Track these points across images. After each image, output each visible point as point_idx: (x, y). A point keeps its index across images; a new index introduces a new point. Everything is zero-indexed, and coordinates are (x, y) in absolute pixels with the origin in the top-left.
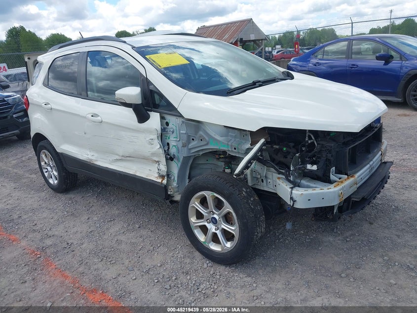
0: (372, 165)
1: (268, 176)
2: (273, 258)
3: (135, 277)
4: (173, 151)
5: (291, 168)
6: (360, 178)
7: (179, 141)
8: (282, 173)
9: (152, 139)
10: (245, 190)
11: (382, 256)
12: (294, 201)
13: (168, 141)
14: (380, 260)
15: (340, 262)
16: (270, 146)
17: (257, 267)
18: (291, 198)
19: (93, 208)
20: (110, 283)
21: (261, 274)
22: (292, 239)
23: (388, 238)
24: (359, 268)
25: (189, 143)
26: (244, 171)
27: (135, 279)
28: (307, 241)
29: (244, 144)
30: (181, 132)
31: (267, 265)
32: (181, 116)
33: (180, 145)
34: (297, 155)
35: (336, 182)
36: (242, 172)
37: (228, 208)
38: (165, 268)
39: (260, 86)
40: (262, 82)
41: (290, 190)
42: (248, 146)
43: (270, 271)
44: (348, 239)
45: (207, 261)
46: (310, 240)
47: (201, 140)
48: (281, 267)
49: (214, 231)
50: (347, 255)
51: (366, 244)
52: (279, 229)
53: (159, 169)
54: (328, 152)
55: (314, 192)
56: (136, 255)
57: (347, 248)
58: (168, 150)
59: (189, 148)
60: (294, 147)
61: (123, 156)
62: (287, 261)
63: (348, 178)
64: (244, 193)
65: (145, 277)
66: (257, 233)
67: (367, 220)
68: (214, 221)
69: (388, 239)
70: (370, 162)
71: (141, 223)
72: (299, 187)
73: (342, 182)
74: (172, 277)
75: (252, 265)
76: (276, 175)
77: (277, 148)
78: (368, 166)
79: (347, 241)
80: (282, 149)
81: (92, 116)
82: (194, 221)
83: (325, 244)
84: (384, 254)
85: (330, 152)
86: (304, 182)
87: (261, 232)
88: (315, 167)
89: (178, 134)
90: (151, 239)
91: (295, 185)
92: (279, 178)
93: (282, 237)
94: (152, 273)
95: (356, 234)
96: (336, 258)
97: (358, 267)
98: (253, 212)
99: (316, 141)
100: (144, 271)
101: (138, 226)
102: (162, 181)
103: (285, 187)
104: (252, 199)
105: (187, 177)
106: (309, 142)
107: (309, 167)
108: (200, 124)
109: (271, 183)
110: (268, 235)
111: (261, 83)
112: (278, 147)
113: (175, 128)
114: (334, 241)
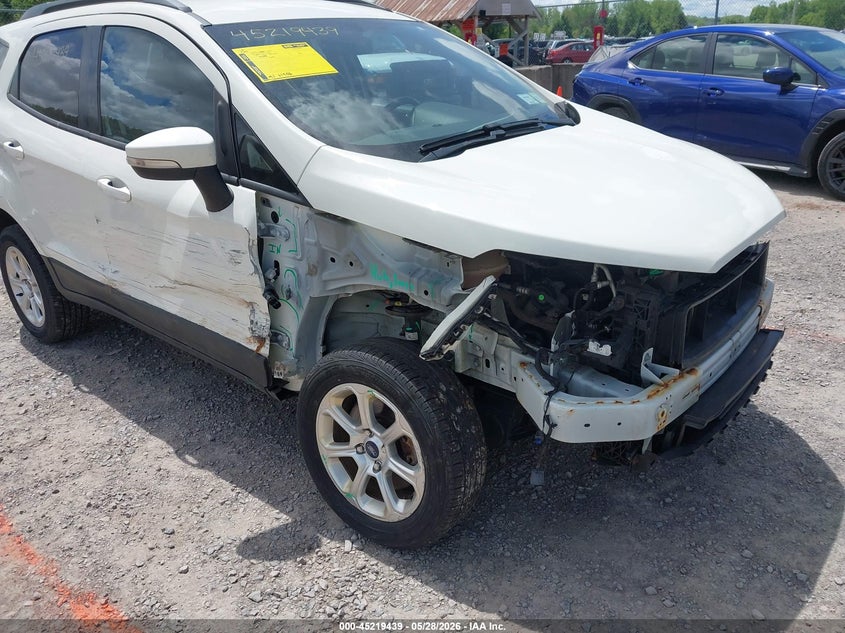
0: (738, 341)
1: (500, 355)
2: (500, 535)
3: (185, 568)
4: (287, 280)
5: (553, 346)
6: (708, 373)
7: (300, 260)
8: (532, 353)
9: (238, 252)
10: (445, 389)
11: (740, 548)
12: (553, 426)
13: (276, 257)
14: (734, 556)
15: (646, 557)
16: (508, 287)
17: (461, 555)
18: (547, 418)
19: (118, 387)
20: (128, 578)
21: (469, 574)
22: (547, 490)
23: (755, 500)
24: (686, 574)
25: (324, 268)
26: (444, 346)
27: (186, 571)
28: (579, 497)
29: (447, 282)
30: (306, 239)
31: (485, 554)
32: (305, 202)
33: (303, 269)
34: (569, 315)
35: (652, 383)
36: (438, 349)
37: (402, 427)
38: (256, 547)
39: (500, 138)
40: (504, 129)
41: (544, 398)
42: (457, 289)
43: (491, 568)
44: (668, 500)
45: (352, 534)
46: (584, 496)
47: (351, 264)
48: (515, 560)
49: (370, 472)
50: (663, 539)
51: (705, 513)
52: (519, 465)
53: (252, 322)
54: (639, 313)
55: (601, 407)
56: (195, 510)
57: (663, 521)
58: (275, 278)
59: (324, 278)
60: (563, 291)
61: (176, 282)
62: (530, 546)
63: (681, 376)
64: (441, 396)
65: (211, 567)
66: (466, 487)
67: (712, 454)
68: (372, 450)
69: (755, 504)
70: (734, 334)
71: (219, 429)
72: (566, 392)
73: (666, 386)
74: (270, 570)
75: (450, 551)
76: (517, 357)
77: (524, 294)
78: (729, 344)
79: (665, 504)
80: (536, 298)
81: (110, 184)
82: (327, 446)
83: (618, 508)
84: (744, 543)
85: (645, 315)
86: (579, 379)
87: (475, 484)
88: (606, 350)
89: (299, 245)
90: (235, 471)
91: (560, 385)
92: (523, 364)
93: (525, 484)
94: (226, 558)
95: (688, 488)
96: (638, 546)
97: (684, 569)
98: (458, 442)
99: (615, 285)
100: (210, 551)
101: (210, 437)
102: (259, 348)
103: (535, 388)
104: (459, 411)
105: (320, 342)
106: (599, 286)
107: (593, 347)
108: (349, 228)
109: (506, 371)
110: (495, 478)
111: (502, 132)
112: (526, 291)
113: (291, 229)
114: (638, 502)
